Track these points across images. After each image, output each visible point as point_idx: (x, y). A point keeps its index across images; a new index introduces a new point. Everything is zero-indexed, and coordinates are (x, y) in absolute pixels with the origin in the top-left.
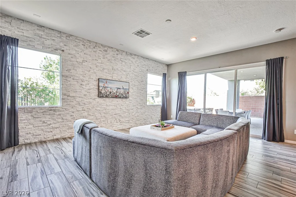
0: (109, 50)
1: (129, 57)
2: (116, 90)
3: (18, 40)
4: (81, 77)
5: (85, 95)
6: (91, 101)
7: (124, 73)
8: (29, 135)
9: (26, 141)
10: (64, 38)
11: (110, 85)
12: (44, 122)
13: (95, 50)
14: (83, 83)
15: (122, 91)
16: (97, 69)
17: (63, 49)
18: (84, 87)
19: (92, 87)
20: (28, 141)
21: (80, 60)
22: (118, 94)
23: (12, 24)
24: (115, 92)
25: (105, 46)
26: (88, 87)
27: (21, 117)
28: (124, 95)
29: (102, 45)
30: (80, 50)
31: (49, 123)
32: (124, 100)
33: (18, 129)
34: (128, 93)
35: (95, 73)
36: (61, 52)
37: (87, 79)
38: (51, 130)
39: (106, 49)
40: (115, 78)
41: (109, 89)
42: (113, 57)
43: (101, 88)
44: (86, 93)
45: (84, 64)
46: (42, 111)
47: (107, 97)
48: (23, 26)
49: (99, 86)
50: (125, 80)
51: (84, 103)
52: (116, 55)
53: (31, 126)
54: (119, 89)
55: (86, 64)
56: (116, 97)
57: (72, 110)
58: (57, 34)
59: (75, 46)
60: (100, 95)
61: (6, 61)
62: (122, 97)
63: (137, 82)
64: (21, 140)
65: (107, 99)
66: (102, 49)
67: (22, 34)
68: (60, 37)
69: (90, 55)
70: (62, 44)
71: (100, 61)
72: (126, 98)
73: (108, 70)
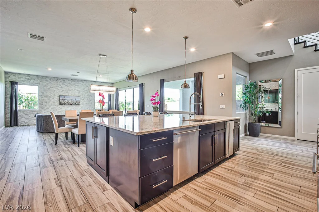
0: (66, 80)
1: (80, 82)
2: (71, 101)
3: (18, 82)
4: (50, 96)
5: (51, 104)
6: (55, 107)
7: (77, 91)
8: (23, 122)
9: (21, 124)
10: (40, 78)
11: (67, 99)
12: (30, 117)
13: (57, 81)
14: (50, 98)
15: (75, 101)
16: (59, 91)
17: (39, 83)
18: (51, 100)
19: (55, 100)
20: (23, 125)
21: (49, 87)
22: (72, 103)
23: (16, 76)
24: (70, 102)
25: (63, 79)
26: (53, 100)
27: (19, 114)
28: (77, 103)
29: (61, 78)
30: (48, 83)
31: (32, 117)
32: (78, 106)
33: (18, 119)
34: (79, 102)
35: (57, 93)
36: (38, 85)
37: (53, 96)
38: (33, 120)
39: (64, 80)
40: (70, 94)
41: (66, 100)
42: (69, 84)
43: (61, 100)
44: (52, 103)
45: (50, 89)
46: (29, 112)
47: (65, 105)
48: (20, 76)
49: (60, 99)
50: (78, 95)
51: (51, 108)
52: (71, 83)
53: (24, 118)
54: (73, 101)
55: (52, 89)
56: (71, 104)
57: (44, 111)
58: (36, 77)
59: (46, 81)
60: (61, 104)
61: (13, 91)
62: (75, 104)
63: (87, 96)
64: (19, 124)
65: (65, 106)
66: (61, 80)
67: (20, 79)
68: (38, 78)
69: (54, 84)
70: (39, 81)
71: (60, 86)
72: (78, 105)
73: (66, 90)
